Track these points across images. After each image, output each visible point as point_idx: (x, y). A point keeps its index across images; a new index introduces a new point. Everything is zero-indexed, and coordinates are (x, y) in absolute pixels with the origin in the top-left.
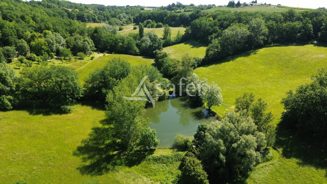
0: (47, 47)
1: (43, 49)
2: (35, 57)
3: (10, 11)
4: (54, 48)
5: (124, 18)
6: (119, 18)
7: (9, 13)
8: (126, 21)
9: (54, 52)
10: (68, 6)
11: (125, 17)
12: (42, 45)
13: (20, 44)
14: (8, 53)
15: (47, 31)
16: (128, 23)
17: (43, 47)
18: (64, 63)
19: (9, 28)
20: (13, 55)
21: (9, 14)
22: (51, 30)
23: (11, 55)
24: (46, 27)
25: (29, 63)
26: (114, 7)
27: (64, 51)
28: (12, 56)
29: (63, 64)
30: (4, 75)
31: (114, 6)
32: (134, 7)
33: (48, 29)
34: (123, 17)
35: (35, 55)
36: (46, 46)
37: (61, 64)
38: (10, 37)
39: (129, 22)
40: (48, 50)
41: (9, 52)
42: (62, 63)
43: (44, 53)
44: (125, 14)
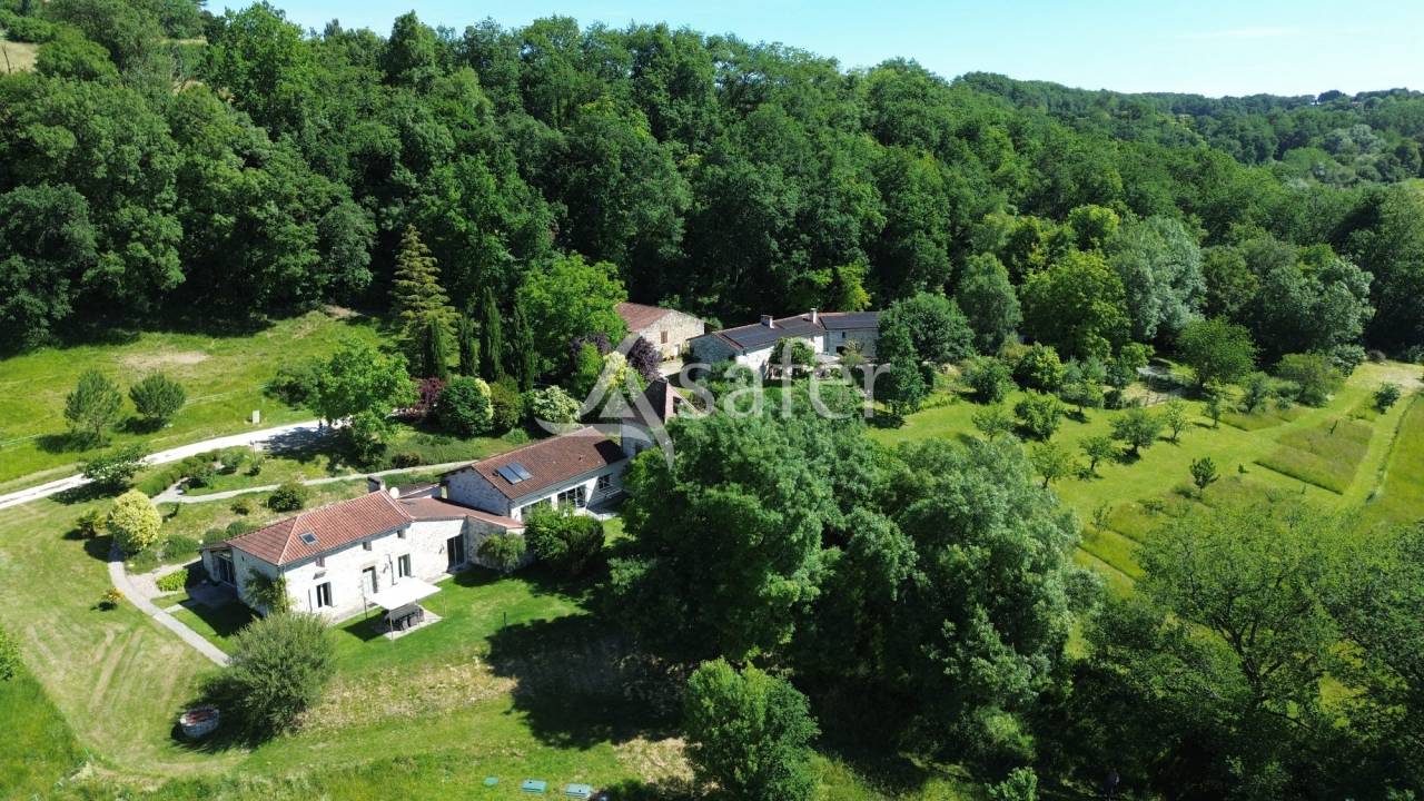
0: (1120, 309)
1: (1095, 318)
2: (1053, 370)
3: (915, 106)
4: (1154, 316)
5: (1358, 147)
6: (1331, 147)
7: (910, 113)
8: (1378, 166)
9: (1146, 341)
10: (1052, 102)
11: (1365, 146)
12: (1089, 292)
13: (982, 279)
14: (931, 334)
15: (1095, 211)
16: (1389, 176)
17: (1095, 307)
18: (1230, 429)
19: (923, 189)
20: (951, 349)
21: (913, 120)
22: (1111, 203)
23: (943, 350)
24: (1084, 185)
25: (1042, 412)
26: (1259, 100)
27: (1212, 342)
28: (950, 354)
29: (1215, 427)
30: (1027, 564)
31: (1258, 96)
32: (1383, 95)
33: (1097, 196)
34: (1355, 141)
35: (1050, 354)
36: (1115, 300)
37: (1207, 427)
38: (920, 237)
39: (1399, 170)
40: (1121, 326)
41: (936, 328)
42: (1211, 422)
43: (1097, 343)
44: (1367, 127)
